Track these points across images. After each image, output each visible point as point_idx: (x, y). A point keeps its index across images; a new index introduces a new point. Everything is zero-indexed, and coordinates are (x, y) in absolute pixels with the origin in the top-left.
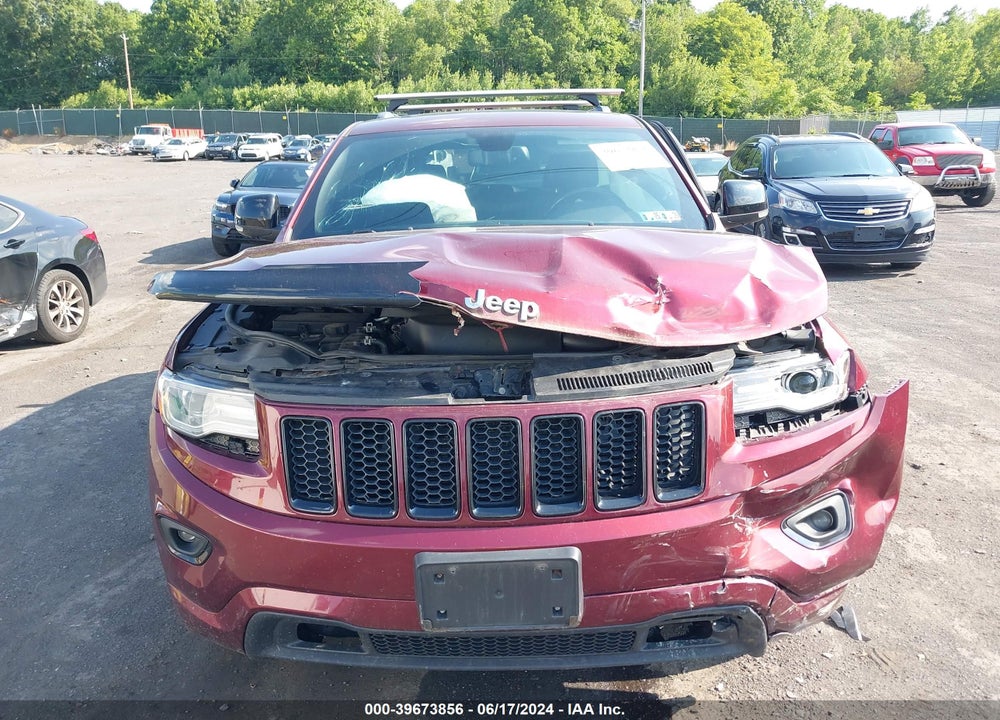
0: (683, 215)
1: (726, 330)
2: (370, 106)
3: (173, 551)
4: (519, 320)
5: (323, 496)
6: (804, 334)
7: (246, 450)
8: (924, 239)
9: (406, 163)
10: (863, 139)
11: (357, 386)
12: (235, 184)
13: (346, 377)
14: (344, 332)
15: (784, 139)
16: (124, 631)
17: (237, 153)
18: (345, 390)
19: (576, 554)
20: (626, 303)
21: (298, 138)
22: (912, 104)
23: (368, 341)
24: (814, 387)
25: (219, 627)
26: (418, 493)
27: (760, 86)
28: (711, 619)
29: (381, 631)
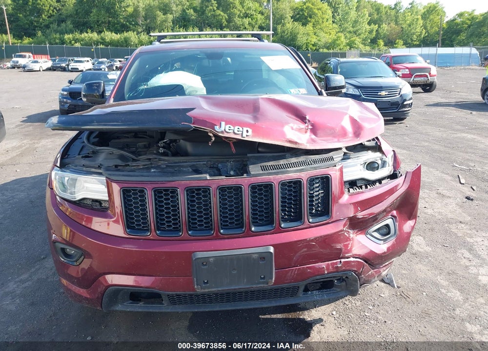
0: (308, 91)
1: (339, 141)
2: (136, 44)
3: (63, 260)
4: (242, 137)
5: (143, 227)
6: (373, 144)
7: (101, 206)
8: (408, 106)
9: (170, 65)
10: (379, 60)
11: (159, 172)
12: (70, 82)
13: (154, 168)
14: (147, 147)
15: (342, 60)
16: (32, 304)
17: (68, 67)
18: (154, 174)
19: (272, 250)
20: (292, 128)
21: (100, 60)
22: (397, 45)
23: (161, 150)
24: (377, 168)
25: (89, 297)
26: (192, 223)
27: (327, 36)
28: (334, 279)
29: (174, 293)
